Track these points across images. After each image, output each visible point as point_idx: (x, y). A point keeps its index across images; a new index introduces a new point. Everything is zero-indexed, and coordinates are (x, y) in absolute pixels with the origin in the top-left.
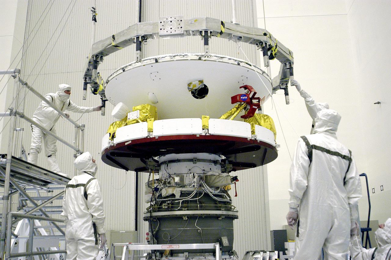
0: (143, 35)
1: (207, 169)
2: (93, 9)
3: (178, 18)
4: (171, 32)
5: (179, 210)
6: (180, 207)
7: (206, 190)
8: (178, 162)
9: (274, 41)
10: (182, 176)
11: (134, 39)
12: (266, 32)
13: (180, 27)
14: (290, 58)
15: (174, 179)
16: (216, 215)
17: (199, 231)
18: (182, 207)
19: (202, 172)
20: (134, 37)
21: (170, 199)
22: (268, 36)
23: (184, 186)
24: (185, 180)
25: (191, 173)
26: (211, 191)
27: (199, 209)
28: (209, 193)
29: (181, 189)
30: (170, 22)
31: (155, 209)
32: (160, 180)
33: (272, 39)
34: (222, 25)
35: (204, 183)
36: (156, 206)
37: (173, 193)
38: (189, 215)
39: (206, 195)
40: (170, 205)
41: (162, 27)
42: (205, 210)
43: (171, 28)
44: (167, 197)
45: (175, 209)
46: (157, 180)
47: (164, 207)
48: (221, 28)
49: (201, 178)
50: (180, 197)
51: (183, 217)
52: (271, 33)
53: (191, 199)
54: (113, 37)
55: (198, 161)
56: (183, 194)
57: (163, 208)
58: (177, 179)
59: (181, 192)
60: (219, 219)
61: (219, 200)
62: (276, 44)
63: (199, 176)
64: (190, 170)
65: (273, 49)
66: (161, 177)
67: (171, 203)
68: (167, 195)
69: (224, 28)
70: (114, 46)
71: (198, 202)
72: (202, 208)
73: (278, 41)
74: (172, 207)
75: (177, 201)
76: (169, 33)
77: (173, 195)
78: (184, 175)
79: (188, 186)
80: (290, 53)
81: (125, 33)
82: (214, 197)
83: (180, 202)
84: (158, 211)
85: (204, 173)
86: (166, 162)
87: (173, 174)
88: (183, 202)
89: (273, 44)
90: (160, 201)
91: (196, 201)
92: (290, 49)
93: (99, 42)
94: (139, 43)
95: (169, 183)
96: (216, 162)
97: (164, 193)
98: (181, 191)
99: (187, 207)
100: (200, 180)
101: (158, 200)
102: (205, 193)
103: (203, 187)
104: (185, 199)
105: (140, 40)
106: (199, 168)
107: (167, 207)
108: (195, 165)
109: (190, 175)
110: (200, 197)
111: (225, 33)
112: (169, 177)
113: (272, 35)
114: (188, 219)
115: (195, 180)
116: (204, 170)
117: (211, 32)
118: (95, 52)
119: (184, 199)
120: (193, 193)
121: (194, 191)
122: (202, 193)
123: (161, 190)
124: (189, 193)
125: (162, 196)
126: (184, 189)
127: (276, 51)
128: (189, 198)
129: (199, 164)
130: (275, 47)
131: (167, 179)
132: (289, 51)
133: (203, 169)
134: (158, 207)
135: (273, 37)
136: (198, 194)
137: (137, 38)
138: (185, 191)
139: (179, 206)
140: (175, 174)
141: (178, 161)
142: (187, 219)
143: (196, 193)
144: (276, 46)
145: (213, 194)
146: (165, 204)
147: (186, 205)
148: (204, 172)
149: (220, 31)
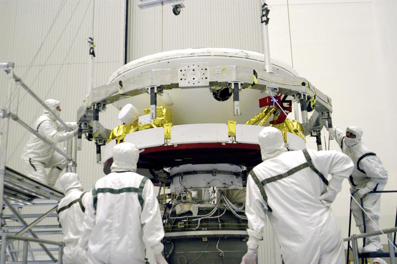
0: (159, 85)
1: (228, 182)
2: (90, 40)
3: (201, 66)
4: (194, 84)
5: (198, 230)
6: (198, 227)
7: (228, 207)
8: (195, 174)
9: (312, 90)
10: (199, 190)
11: (148, 89)
12: (304, 82)
13: (205, 77)
14: (328, 107)
15: (191, 194)
16: (241, 235)
17: (221, 255)
18: (201, 226)
19: (223, 186)
20: (147, 88)
21: (187, 216)
22: (307, 85)
23: (202, 202)
24: (203, 194)
25: (210, 187)
26: (234, 208)
27: (220, 229)
28: (232, 210)
29: (199, 205)
30: (192, 70)
31: (168, 228)
32: (173, 195)
33: (310, 89)
34: (254, 76)
35: (226, 199)
36: (169, 226)
37: (189, 210)
38: (210, 235)
39: (229, 212)
40: (187, 224)
41: (182, 77)
42: (227, 230)
43: (194, 79)
44: (182, 215)
45: (192, 229)
46: (169, 194)
47: (179, 226)
48: (253, 79)
49: (222, 193)
50: (198, 215)
51: (203, 238)
52: (310, 81)
53: (211, 217)
54: (120, 83)
55: (218, 174)
56: (201, 211)
57: (179, 228)
58: (194, 194)
59: (199, 209)
60: (243, 240)
61: (243, 218)
62: (314, 94)
63: (219, 191)
64: (209, 183)
65: (311, 100)
66: (174, 192)
67: (188, 221)
68: (182, 212)
69: (257, 78)
70: (121, 94)
71: (219, 221)
72: (224, 228)
73: (316, 89)
74: (189, 227)
75: (195, 220)
76: (191, 85)
77: (190, 213)
78: (202, 189)
79: (207, 202)
80: (328, 101)
81: (135, 81)
82: (237, 215)
83: (198, 220)
84: (173, 231)
85: (225, 187)
86: (181, 173)
87: (189, 188)
88: (202, 221)
89: (311, 94)
90: (174, 219)
91: (217, 219)
92: (329, 96)
93: (101, 87)
94: (154, 95)
95: (185, 198)
96: (238, 175)
97: (179, 209)
98: (199, 207)
99: (207, 226)
100: (221, 195)
101: (171, 218)
102: (227, 210)
103: (225, 203)
104: (204, 218)
105: (156, 91)
106: (219, 181)
107: (183, 227)
108: (214, 177)
109: (210, 189)
110: (221, 215)
111: (257, 84)
112: (185, 191)
113: (310, 83)
114: (208, 241)
115: (216, 195)
116: (225, 184)
117: (242, 84)
118: (96, 99)
119: (204, 216)
120: (214, 210)
121: (214, 208)
122: (223, 211)
123: (175, 206)
124: (208, 211)
125: (176, 213)
126: (202, 206)
127: (315, 102)
128: (209, 216)
129: (219, 176)
130: (314, 98)
131: (182, 194)
132: (327, 99)
133: (224, 182)
134: (172, 226)
135: (311, 85)
136: (220, 211)
137: (151, 88)
138: (203, 208)
139: (197, 225)
140: (191, 188)
141: (195, 172)
142: (206, 240)
143: (217, 211)
144: (315, 96)
145: (236, 212)
146: (181, 223)
147: (206, 224)
148: (225, 185)
149: (252, 83)
